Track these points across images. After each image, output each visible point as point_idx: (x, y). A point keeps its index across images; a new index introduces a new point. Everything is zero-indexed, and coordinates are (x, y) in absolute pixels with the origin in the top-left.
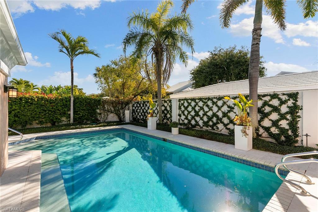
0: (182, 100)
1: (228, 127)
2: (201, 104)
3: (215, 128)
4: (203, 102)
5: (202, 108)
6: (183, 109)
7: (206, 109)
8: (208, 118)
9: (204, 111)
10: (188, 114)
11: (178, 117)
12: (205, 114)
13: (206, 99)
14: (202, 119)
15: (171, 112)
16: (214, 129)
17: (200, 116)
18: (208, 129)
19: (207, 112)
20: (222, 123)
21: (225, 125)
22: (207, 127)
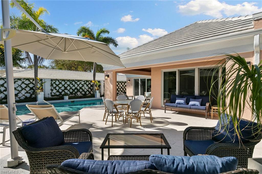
2: (68, 83)
4: (69, 82)
5: (69, 85)
7: (71, 86)
8: (73, 90)
9: (70, 87)
12: (71, 88)
13: (71, 81)
14: (69, 91)
17: (68, 89)
18: (72, 95)
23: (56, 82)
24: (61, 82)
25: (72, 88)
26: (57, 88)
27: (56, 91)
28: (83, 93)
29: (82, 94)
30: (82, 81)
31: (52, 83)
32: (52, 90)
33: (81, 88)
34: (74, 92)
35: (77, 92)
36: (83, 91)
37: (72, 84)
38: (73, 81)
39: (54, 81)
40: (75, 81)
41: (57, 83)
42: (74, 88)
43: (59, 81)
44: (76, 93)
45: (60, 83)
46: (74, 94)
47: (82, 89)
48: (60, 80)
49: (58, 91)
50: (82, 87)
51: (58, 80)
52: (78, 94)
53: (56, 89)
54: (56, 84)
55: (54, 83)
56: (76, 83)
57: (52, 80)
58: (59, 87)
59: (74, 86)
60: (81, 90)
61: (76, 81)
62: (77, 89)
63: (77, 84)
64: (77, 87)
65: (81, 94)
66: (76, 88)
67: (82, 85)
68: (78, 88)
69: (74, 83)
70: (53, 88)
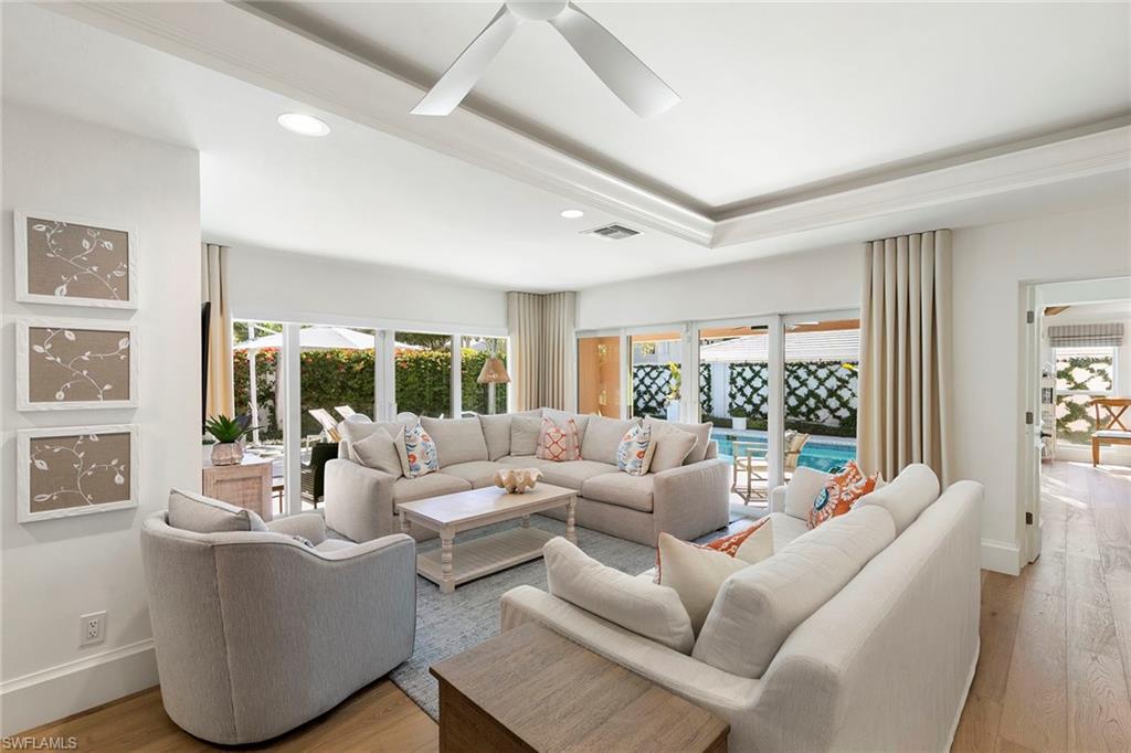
0: (740, 365)
1: (838, 414)
3: (812, 416)
6: (740, 383)
10: (752, 394)
11: (730, 400)
15: (709, 389)
16: (811, 420)
19: (796, 389)
20: (827, 407)
21: (832, 411)
22: (797, 416)
23: (744, 370)
24: (759, 372)
25: (797, 392)
26: (748, 391)
27: (744, 399)
28: (844, 413)
29: (839, 418)
30: (838, 366)
31: (732, 373)
32: (733, 396)
33: (832, 393)
34: (804, 409)
35: (818, 408)
36: (844, 404)
37: (797, 378)
38: (800, 365)
39: (739, 369)
40: (806, 367)
41: (748, 374)
42: (802, 392)
43: (751, 368)
44: (811, 411)
45: (757, 374)
46: (803, 414)
47: (839, 398)
48: (756, 365)
49: (749, 401)
50: (839, 388)
51: (751, 366)
52: (818, 418)
53: (743, 395)
54: (744, 379)
55: (740, 374)
56: (810, 373)
57: (732, 366)
58: (752, 387)
59: (803, 383)
60: (833, 403)
61: (813, 368)
62: (817, 397)
63: (816, 377)
64: (818, 388)
65: (835, 417)
66: (811, 394)
67: (839, 379)
68: (822, 393)
69: (802, 373)
70: (735, 390)
